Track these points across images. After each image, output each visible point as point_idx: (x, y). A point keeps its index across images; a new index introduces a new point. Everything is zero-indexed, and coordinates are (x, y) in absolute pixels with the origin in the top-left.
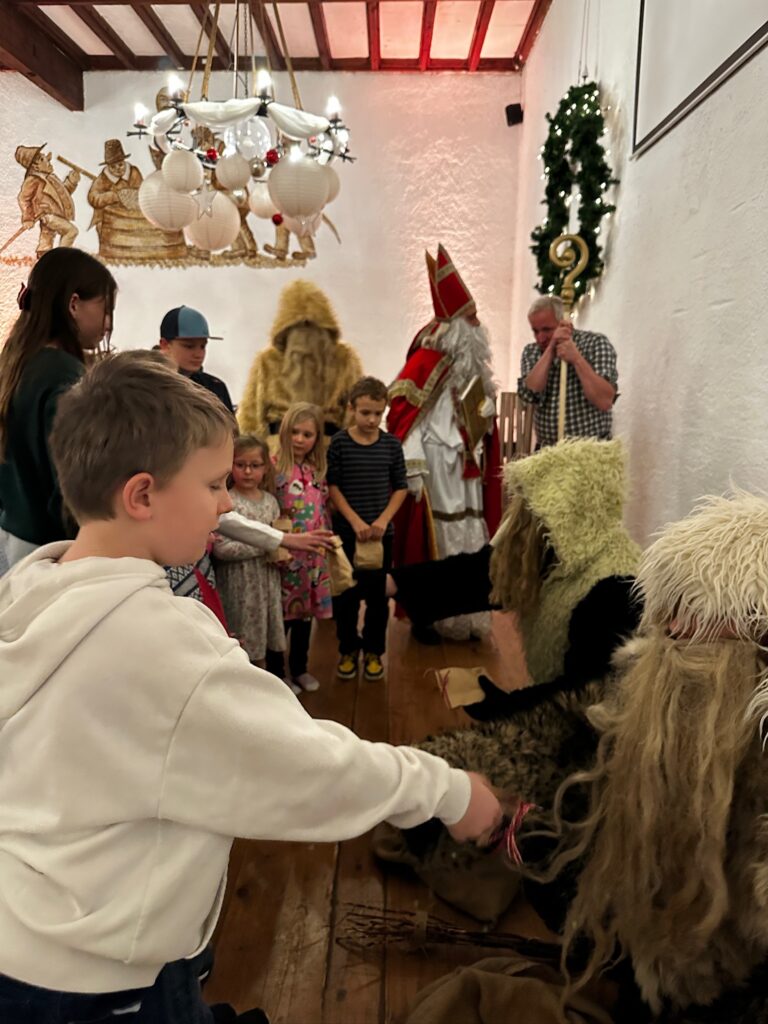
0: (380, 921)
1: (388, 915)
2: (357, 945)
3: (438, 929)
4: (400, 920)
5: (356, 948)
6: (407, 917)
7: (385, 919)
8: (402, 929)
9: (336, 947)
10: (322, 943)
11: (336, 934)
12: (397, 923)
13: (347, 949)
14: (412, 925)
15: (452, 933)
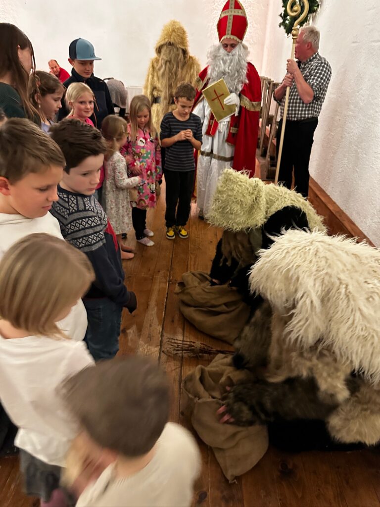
0: (182, 345)
1: (184, 343)
2: (171, 353)
3: (204, 348)
4: (189, 345)
5: (171, 355)
6: (192, 343)
7: (183, 344)
8: (190, 348)
9: (162, 354)
10: (157, 352)
11: (163, 349)
12: (187, 346)
13: (167, 355)
14: (194, 347)
15: (210, 350)
